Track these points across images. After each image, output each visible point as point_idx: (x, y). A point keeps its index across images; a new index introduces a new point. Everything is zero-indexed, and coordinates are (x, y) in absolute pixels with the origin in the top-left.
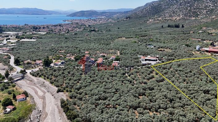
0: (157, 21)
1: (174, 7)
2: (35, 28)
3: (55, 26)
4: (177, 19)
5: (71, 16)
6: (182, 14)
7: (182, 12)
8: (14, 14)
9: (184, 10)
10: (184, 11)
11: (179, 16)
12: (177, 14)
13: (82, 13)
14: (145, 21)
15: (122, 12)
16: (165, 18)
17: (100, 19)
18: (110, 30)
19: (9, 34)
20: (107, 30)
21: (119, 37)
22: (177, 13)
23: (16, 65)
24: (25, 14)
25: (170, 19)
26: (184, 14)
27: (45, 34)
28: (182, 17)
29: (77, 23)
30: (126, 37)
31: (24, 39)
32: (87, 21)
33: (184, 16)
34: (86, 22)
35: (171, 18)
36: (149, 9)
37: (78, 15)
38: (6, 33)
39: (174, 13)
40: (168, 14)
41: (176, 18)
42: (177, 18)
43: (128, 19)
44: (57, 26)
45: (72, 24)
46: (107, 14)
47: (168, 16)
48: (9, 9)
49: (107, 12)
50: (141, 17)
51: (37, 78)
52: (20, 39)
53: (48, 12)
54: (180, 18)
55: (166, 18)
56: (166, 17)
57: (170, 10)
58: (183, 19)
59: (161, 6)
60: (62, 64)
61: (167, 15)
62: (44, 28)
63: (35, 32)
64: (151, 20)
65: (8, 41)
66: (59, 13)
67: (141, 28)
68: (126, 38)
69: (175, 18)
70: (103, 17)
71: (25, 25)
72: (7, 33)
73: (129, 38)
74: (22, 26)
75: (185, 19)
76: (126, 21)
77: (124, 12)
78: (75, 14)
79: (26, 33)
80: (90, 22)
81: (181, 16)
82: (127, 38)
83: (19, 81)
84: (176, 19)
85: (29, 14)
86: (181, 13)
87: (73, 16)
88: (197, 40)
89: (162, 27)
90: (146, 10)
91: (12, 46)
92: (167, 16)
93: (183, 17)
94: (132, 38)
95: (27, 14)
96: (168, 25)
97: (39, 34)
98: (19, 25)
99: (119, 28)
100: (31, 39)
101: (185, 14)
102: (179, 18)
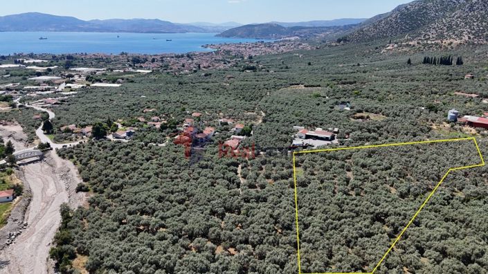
0: (405, 49)
1: (453, 14)
2: (137, 61)
3: (178, 57)
4: (452, 45)
5: (223, 36)
6: (469, 33)
7: (470, 27)
8: (112, 32)
9: (478, 20)
10: (475, 24)
11: (460, 36)
12: (456, 32)
13: (249, 30)
14: (377, 48)
15: (338, 27)
16: (425, 42)
17: (281, 43)
18: (287, 68)
19: (80, 71)
20: (282, 68)
21: (293, 85)
22: (457, 30)
23: (45, 134)
24: (136, 32)
25: (437, 44)
26: (473, 32)
27: (148, 73)
28: (467, 38)
29: (228, 52)
30: (307, 84)
31: (101, 82)
32: (253, 47)
33: (472, 37)
34: (250, 48)
35: (439, 41)
36: (394, 20)
37: (239, 34)
38: (75, 70)
39: (450, 28)
40: (434, 31)
41: (451, 40)
42: (455, 42)
43: (342, 42)
44: (182, 56)
45: (217, 53)
46: (305, 30)
47: (434, 36)
48: (106, 22)
49: (307, 26)
50: (371, 39)
51: (64, 161)
52: (93, 83)
53: (180, 28)
54: (462, 41)
55: (429, 42)
56: (427, 39)
57: (444, 21)
58: (469, 44)
59: (426, 13)
60: (129, 136)
61: (432, 34)
62: (153, 61)
63: (131, 69)
64: (391, 45)
65: (68, 85)
66: (203, 29)
67: (359, 65)
68: (305, 86)
69: (449, 42)
70: (293, 38)
71: (123, 54)
72: (77, 69)
73: (314, 86)
74: (115, 57)
75: (473, 44)
76: (335, 48)
77: (345, 26)
78: (232, 33)
79: (112, 70)
80: (258, 49)
81: (466, 36)
82: (307, 86)
83: (32, 164)
84: (451, 43)
85: (142, 32)
86: (467, 29)
87: (228, 37)
88: (468, 95)
89: (409, 62)
90: (387, 23)
91: (67, 95)
92: (431, 36)
93: (469, 38)
94: (319, 86)
95: (138, 32)
96: (425, 59)
97: (137, 73)
98: (108, 54)
99: (309, 64)
100: (114, 82)
101: (476, 32)
102: (459, 42)
